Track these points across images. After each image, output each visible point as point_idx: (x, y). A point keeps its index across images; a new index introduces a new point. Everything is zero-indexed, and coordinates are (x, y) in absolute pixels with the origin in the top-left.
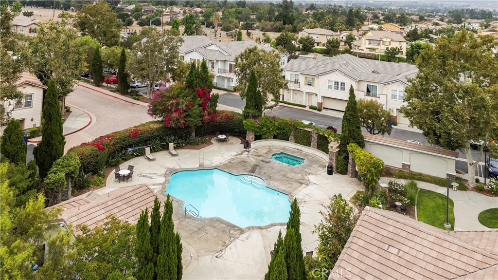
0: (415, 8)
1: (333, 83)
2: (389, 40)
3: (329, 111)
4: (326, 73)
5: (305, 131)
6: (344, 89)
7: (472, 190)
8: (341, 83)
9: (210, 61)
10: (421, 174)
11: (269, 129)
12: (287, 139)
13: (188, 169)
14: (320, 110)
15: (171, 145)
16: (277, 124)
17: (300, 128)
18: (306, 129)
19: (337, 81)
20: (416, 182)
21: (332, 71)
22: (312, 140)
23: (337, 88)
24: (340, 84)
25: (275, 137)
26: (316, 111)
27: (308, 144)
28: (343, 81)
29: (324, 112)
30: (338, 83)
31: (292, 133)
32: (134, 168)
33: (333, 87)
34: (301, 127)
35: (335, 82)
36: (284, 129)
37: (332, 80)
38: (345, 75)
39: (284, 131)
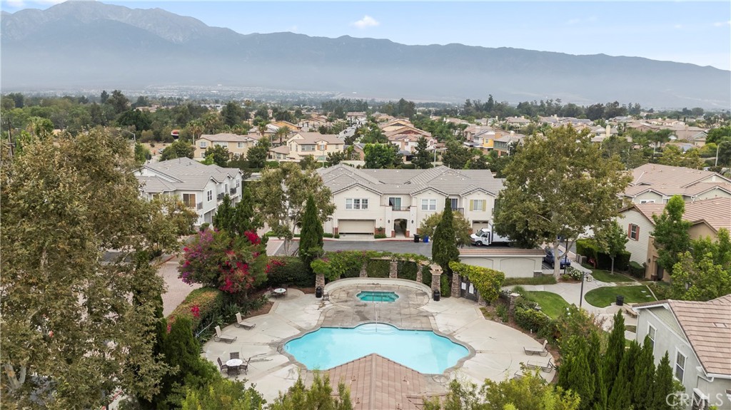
0: (273, 100)
1: (353, 201)
2: (325, 143)
3: (347, 236)
4: (345, 189)
5: (381, 260)
6: (366, 206)
7: (560, 282)
8: (363, 200)
9: (150, 193)
10: (512, 279)
11: (339, 267)
12: (357, 276)
13: (292, 337)
14: (337, 237)
15: (239, 315)
16: (346, 259)
17: (375, 258)
18: (383, 258)
19: (357, 198)
20: (522, 286)
21: (351, 187)
22: (391, 269)
23: (358, 207)
24: (361, 202)
25: (343, 276)
26: (333, 239)
27: (386, 275)
28: (365, 197)
29: (342, 238)
30: (359, 200)
31: (364, 267)
32: (240, 354)
33: (353, 206)
34: (377, 257)
35: (355, 200)
36: (354, 263)
37: (350, 197)
38: (368, 189)
39: (354, 266)
